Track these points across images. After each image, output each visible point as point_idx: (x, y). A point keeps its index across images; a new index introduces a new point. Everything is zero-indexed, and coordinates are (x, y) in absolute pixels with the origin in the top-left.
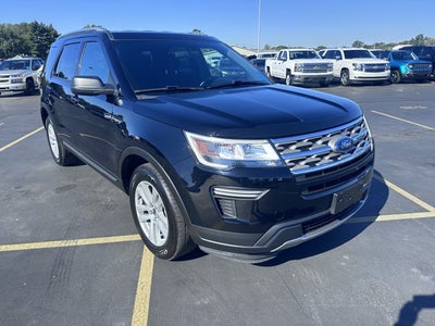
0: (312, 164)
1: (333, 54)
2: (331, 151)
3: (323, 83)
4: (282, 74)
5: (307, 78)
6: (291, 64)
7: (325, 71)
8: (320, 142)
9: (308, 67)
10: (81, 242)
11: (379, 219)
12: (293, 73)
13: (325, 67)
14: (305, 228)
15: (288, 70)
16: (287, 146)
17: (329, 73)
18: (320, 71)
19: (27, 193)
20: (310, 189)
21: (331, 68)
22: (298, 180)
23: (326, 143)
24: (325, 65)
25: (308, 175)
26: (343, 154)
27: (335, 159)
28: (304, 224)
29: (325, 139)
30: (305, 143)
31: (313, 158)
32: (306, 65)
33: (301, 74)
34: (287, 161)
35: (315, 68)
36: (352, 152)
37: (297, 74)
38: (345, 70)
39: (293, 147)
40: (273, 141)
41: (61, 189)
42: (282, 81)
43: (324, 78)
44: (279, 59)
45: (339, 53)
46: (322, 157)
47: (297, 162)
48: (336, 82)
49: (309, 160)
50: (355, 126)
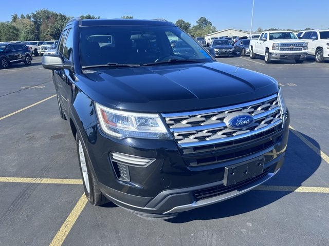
0: (202, 139)
1: (310, 35)
2: (226, 127)
3: (298, 59)
4: (262, 52)
5: (282, 56)
6: (269, 44)
7: (300, 49)
8: (214, 118)
9: (284, 46)
10: (45, 181)
11: (300, 189)
12: (271, 51)
13: (300, 46)
14: (196, 196)
15: (267, 49)
16: (178, 121)
17: (303, 51)
18: (295, 49)
19: (31, 139)
20: (199, 161)
21: (306, 47)
22: (185, 152)
23: (222, 119)
24: (301, 44)
25: (195, 148)
26: (241, 130)
27: (229, 134)
28: (194, 192)
29: (220, 116)
30: (198, 118)
31: (204, 133)
32: (283, 45)
33: (278, 52)
34: (175, 134)
35: (291, 47)
36: (252, 129)
37: (275, 52)
38: (320, 49)
39: (184, 122)
40: (163, 115)
41: (53, 138)
42: (262, 58)
43: (299, 55)
44: (261, 40)
45: (315, 34)
46: (214, 132)
47: (186, 136)
48: (310, 59)
49: (199, 135)
50: (263, 103)
